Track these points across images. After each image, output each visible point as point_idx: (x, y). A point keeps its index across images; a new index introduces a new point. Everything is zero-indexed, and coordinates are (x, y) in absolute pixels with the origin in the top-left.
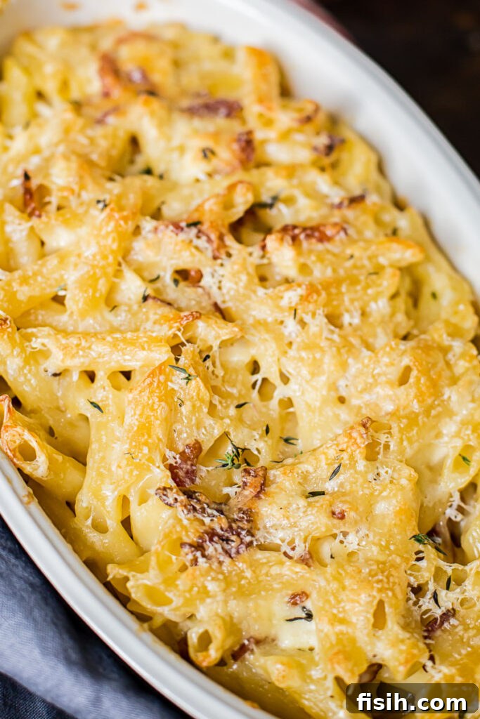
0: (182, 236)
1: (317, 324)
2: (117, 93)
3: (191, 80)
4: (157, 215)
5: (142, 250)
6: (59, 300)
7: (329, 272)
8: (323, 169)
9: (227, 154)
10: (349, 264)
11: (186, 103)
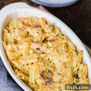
0: (36, 44)
1: (56, 52)
2: (25, 26)
3: (34, 23)
4: (33, 42)
5: (32, 47)
6: (22, 55)
7: (56, 45)
8: (53, 32)
9: (40, 32)
10: (58, 44)
11: (34, 26)
